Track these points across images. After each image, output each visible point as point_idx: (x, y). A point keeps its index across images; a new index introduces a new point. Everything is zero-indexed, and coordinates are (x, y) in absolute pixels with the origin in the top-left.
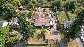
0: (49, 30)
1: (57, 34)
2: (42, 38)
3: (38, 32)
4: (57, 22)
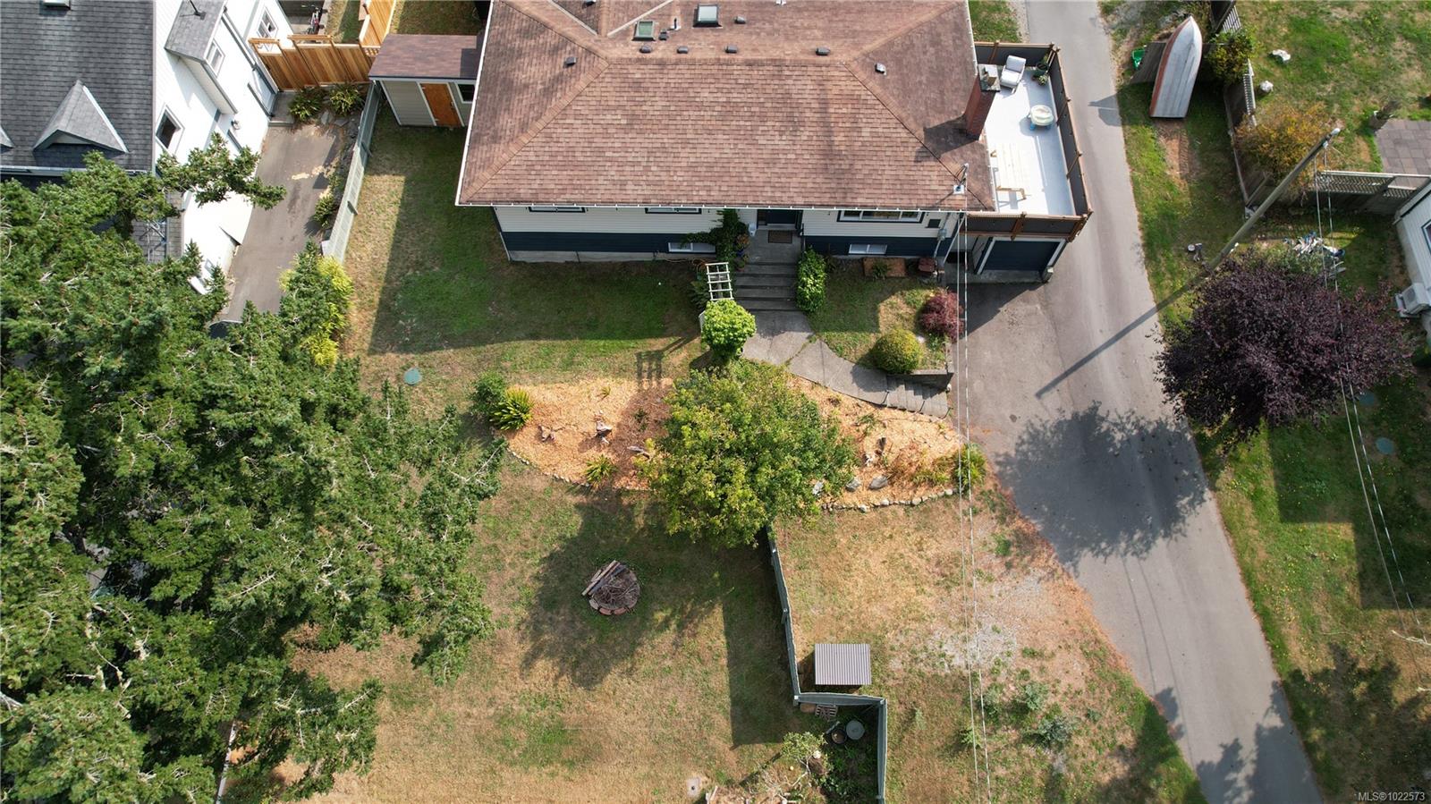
0: (933, 385)
1: (1170, 519)
2: (712, 633)
3: (568, 428)
4: (1168, 112)
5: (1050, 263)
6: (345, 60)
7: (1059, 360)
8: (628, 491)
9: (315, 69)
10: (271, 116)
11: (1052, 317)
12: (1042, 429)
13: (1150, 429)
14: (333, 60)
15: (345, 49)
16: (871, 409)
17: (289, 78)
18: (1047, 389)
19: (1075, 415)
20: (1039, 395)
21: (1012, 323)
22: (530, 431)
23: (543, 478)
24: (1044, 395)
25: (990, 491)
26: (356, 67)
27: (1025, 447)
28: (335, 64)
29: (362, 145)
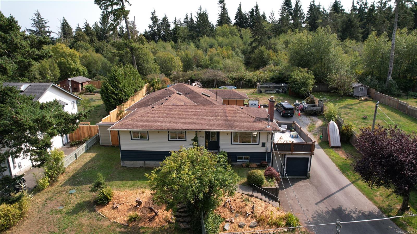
3: (125, 203)
4: (335, 144)
5: (308, 170)
6: (91, 131)
7: (321, 195)
8: (144, 227)
9: (82, 134)
10: (64, 145)
11: (314, 185)
12: (321, 213)
13: (367, 213)
14: (88, 129)
15: (92, 127)
16: (247, 197)
17: (74, 137)
18: (319, 202)
19: (333, 209)
20: (316, 204)
21: (300, 187)
22: (110, 205)
23: (109, 222)
24: (318, 204)
25: (304, 231)
26: (94, 133)
27: (316, 218)
28: (88, 132)
29: (87, 145)
